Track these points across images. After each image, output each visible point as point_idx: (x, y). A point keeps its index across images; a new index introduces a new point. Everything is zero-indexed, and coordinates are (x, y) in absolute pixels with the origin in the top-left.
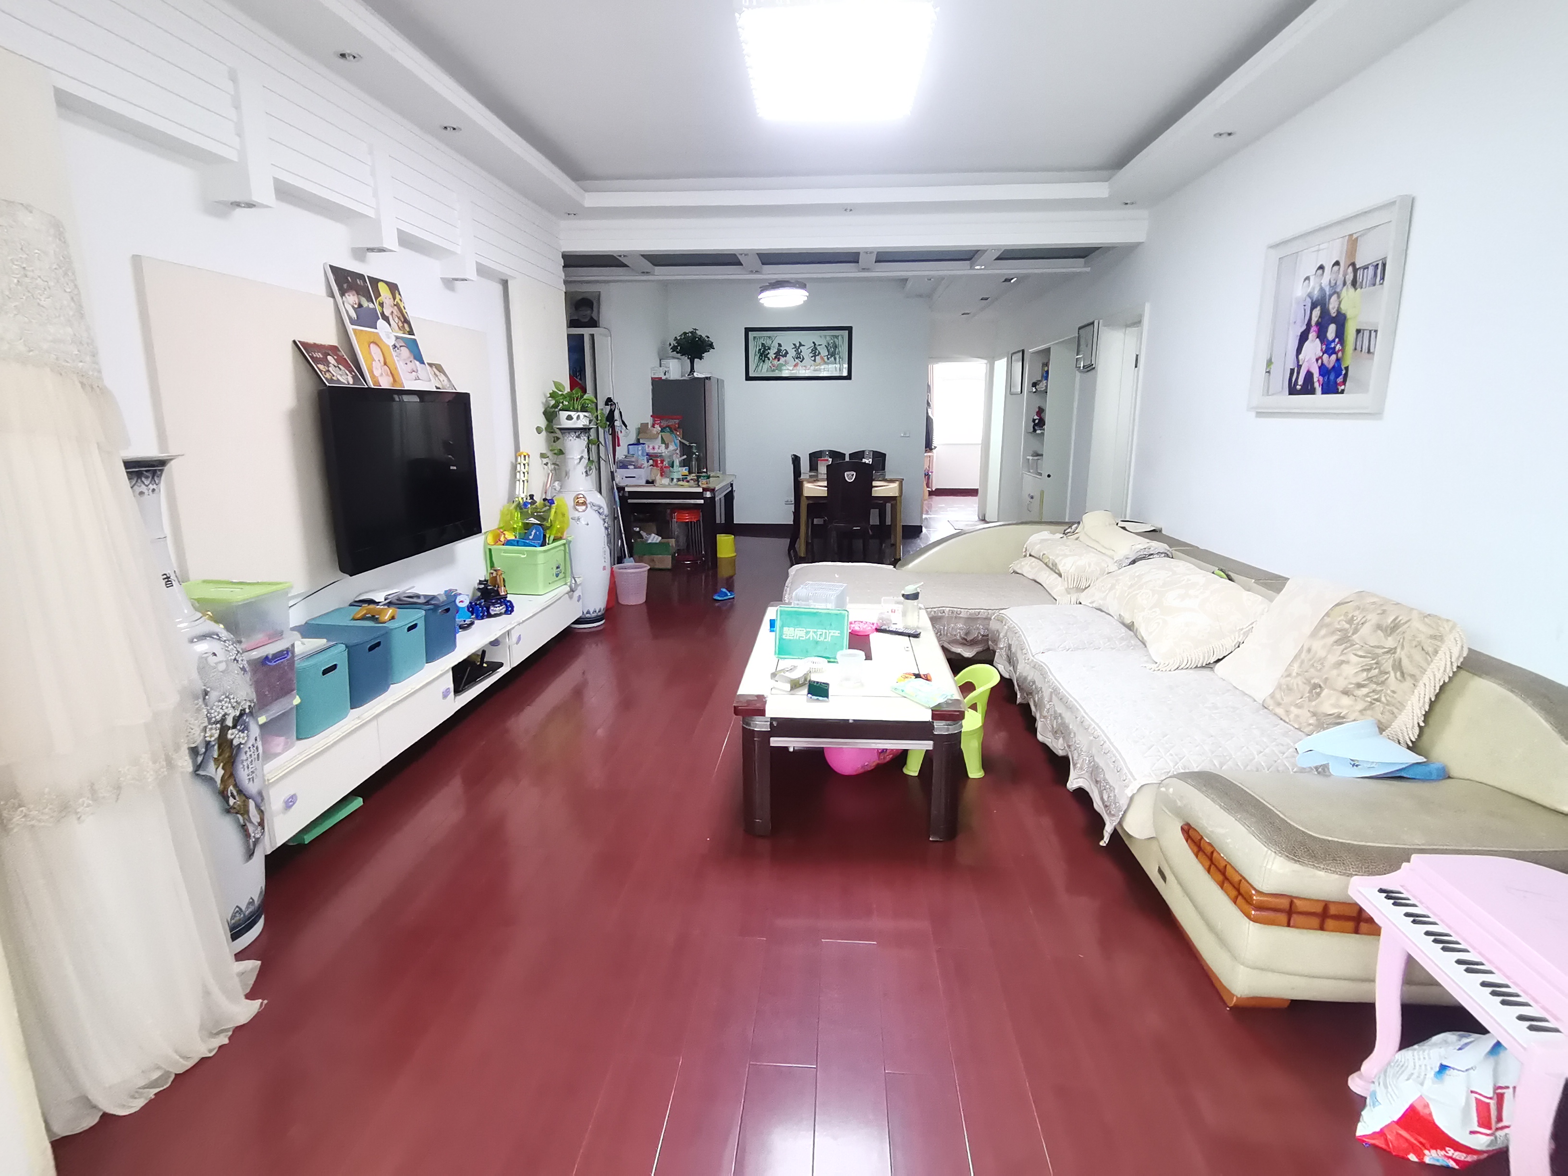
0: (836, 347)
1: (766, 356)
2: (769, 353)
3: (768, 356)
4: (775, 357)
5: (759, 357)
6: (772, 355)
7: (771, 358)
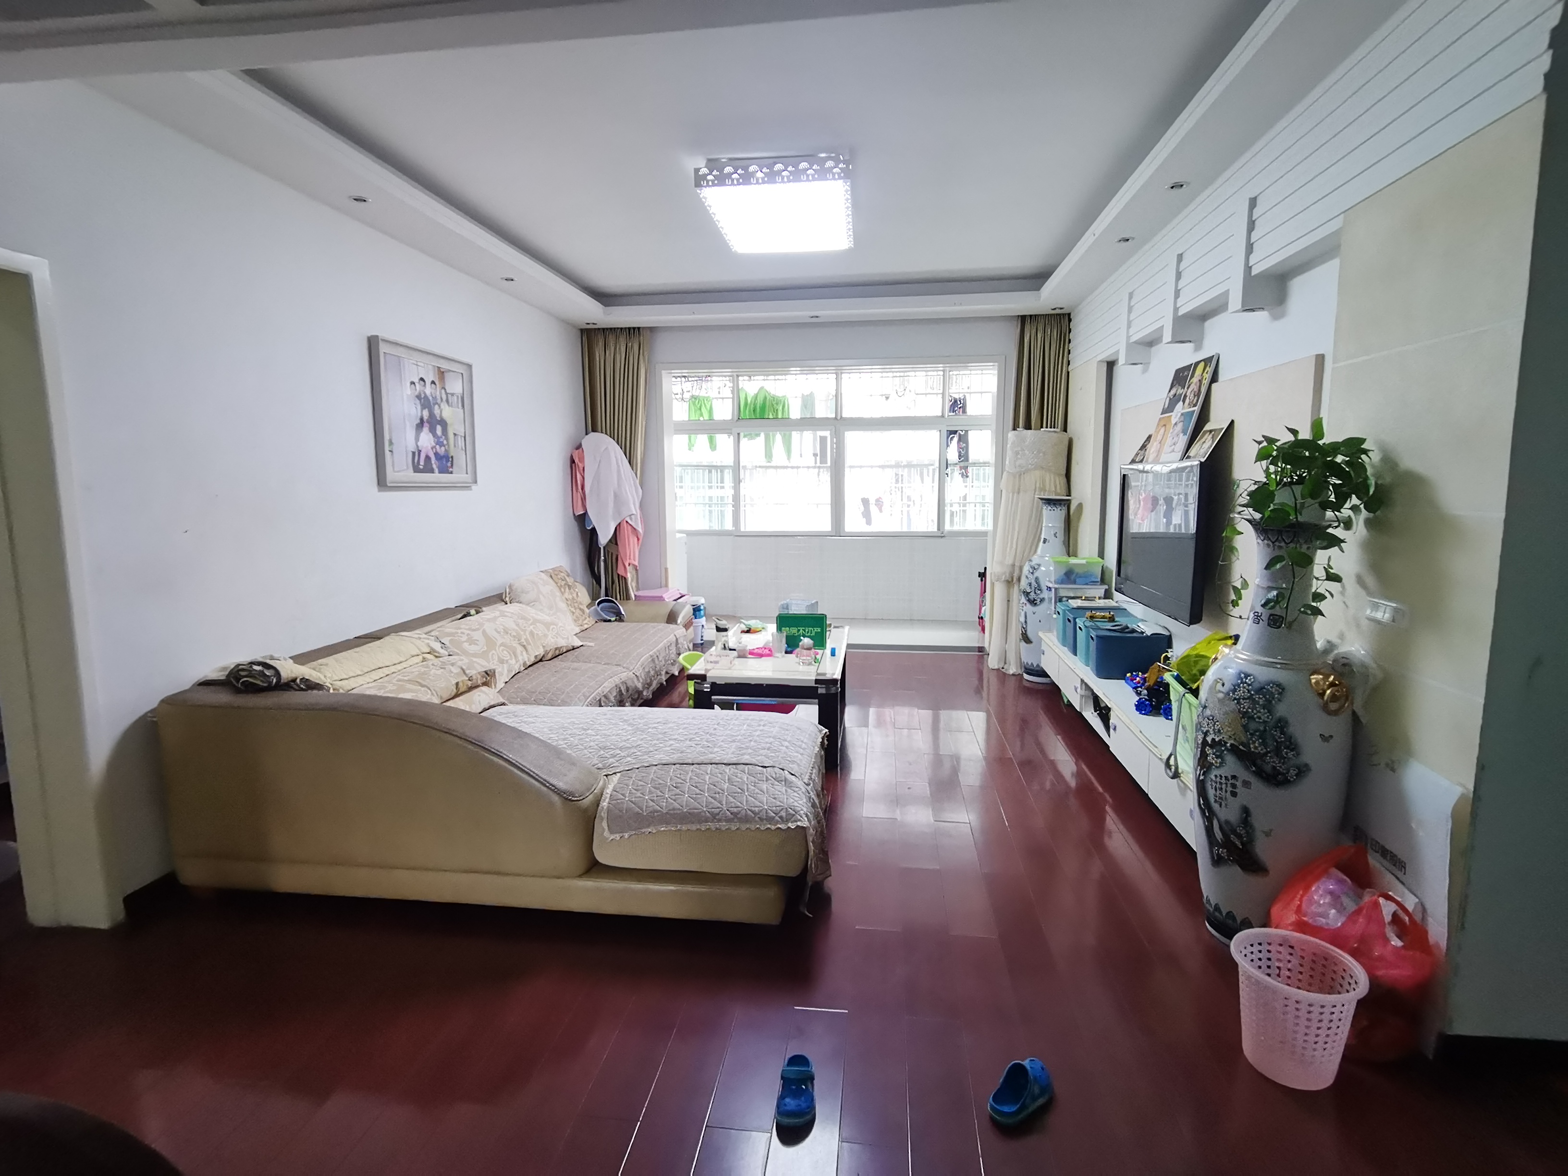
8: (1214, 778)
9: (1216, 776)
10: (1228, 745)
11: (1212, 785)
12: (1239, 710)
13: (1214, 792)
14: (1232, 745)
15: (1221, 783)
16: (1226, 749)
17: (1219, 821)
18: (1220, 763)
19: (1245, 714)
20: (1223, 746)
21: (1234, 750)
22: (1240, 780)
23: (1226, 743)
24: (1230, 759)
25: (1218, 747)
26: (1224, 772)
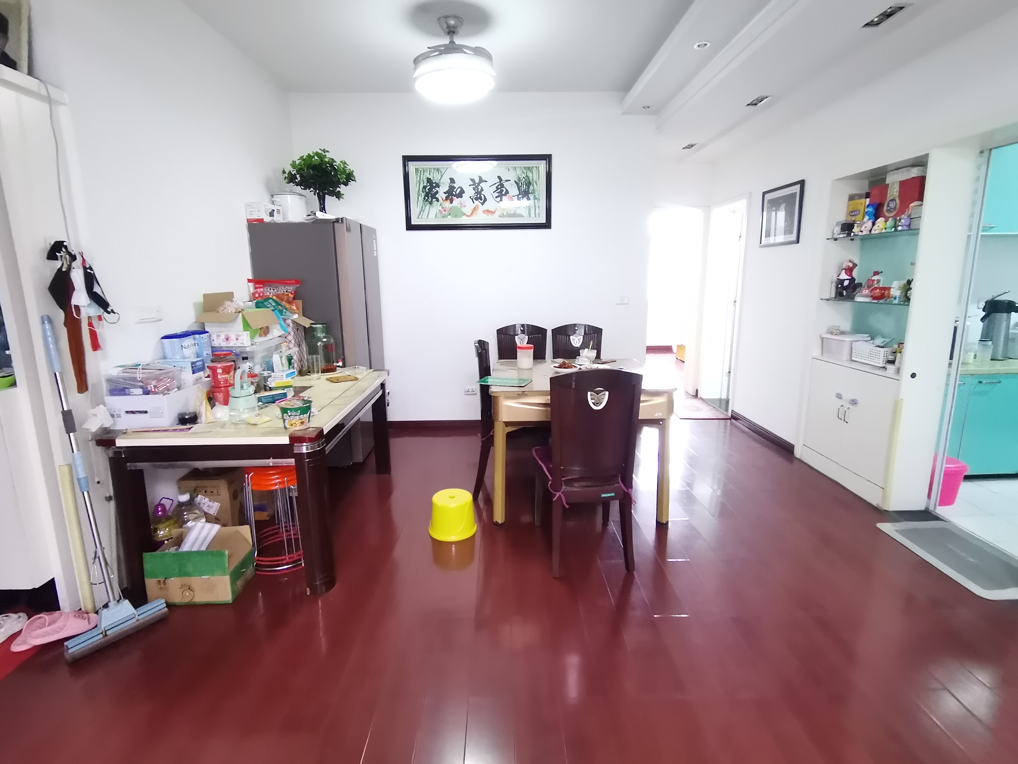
0: (529, 184)
1: (434, 196)
2: (437, 192)
3: (437, 196)
4: (447, 198)
5: (424, 198)
6: (441, 195)
7: (440, 199)
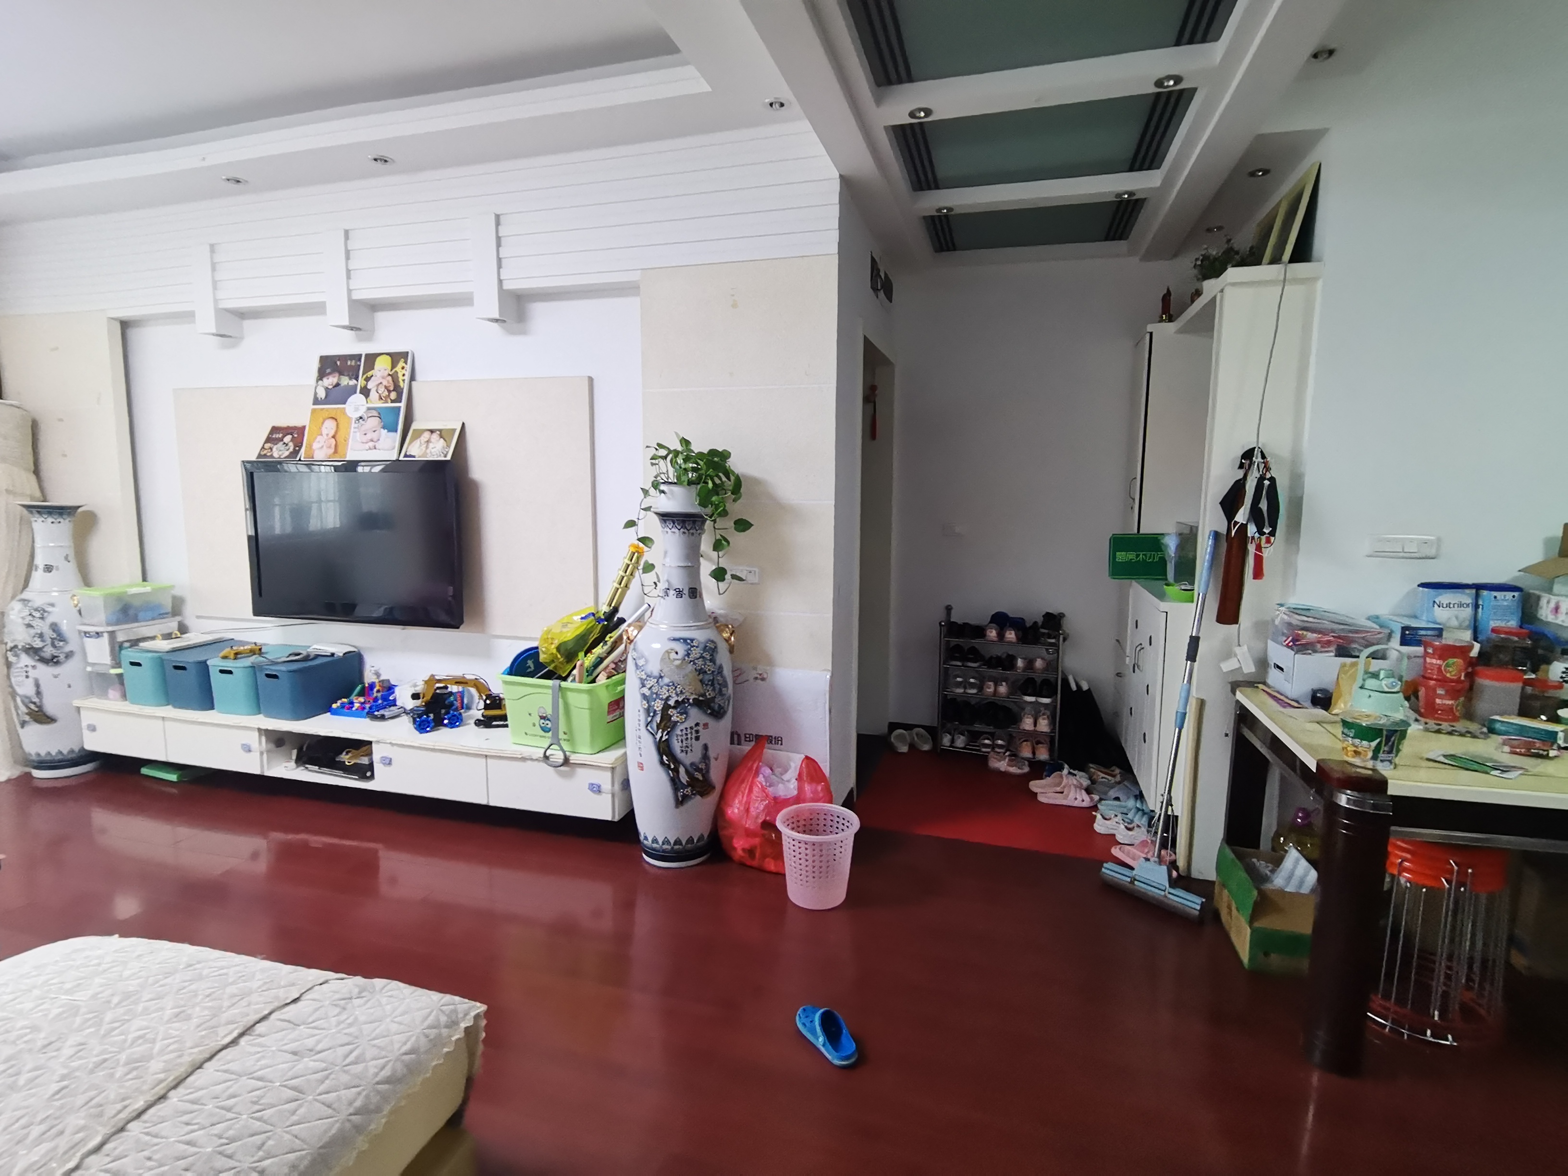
8: (679, 733)
9: (682, 730)
10: (691, 701)
11: (677, 740)
12: (696, 669)
13: (680, 743)
14: (694, 699)
15: (686, 734)
16: (690, 704)
17: (684, 766)
18: (685, 718)
19: (701, 672)
20: (686, 703)
21: (697, 703)
22: (701, 725)
23: (688, 700)
24: (694, 712)
25: (682, 705)
26: (690, 723)
